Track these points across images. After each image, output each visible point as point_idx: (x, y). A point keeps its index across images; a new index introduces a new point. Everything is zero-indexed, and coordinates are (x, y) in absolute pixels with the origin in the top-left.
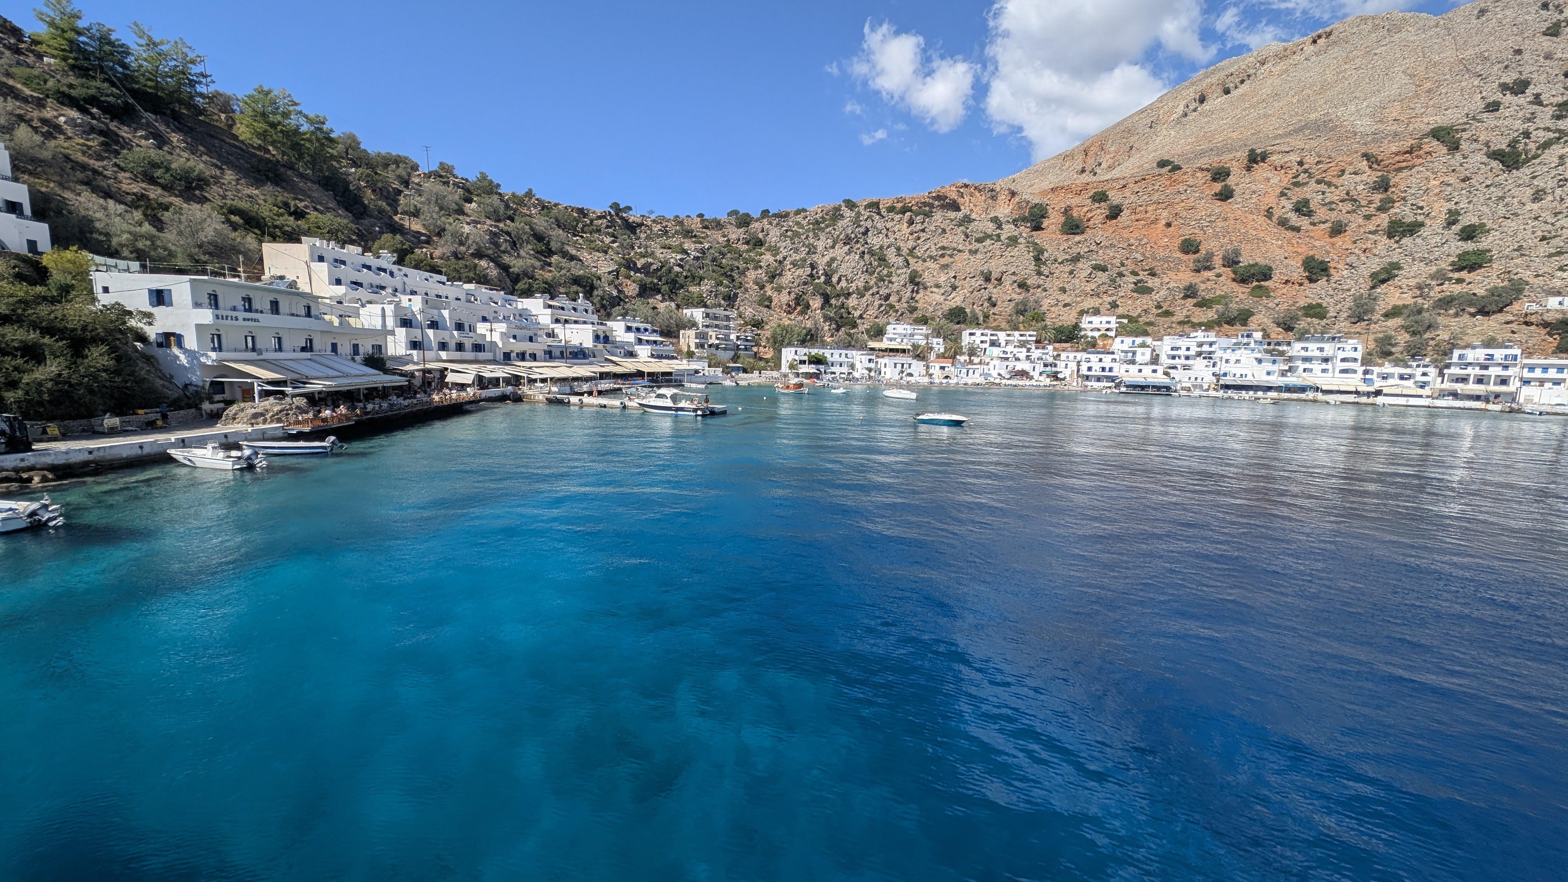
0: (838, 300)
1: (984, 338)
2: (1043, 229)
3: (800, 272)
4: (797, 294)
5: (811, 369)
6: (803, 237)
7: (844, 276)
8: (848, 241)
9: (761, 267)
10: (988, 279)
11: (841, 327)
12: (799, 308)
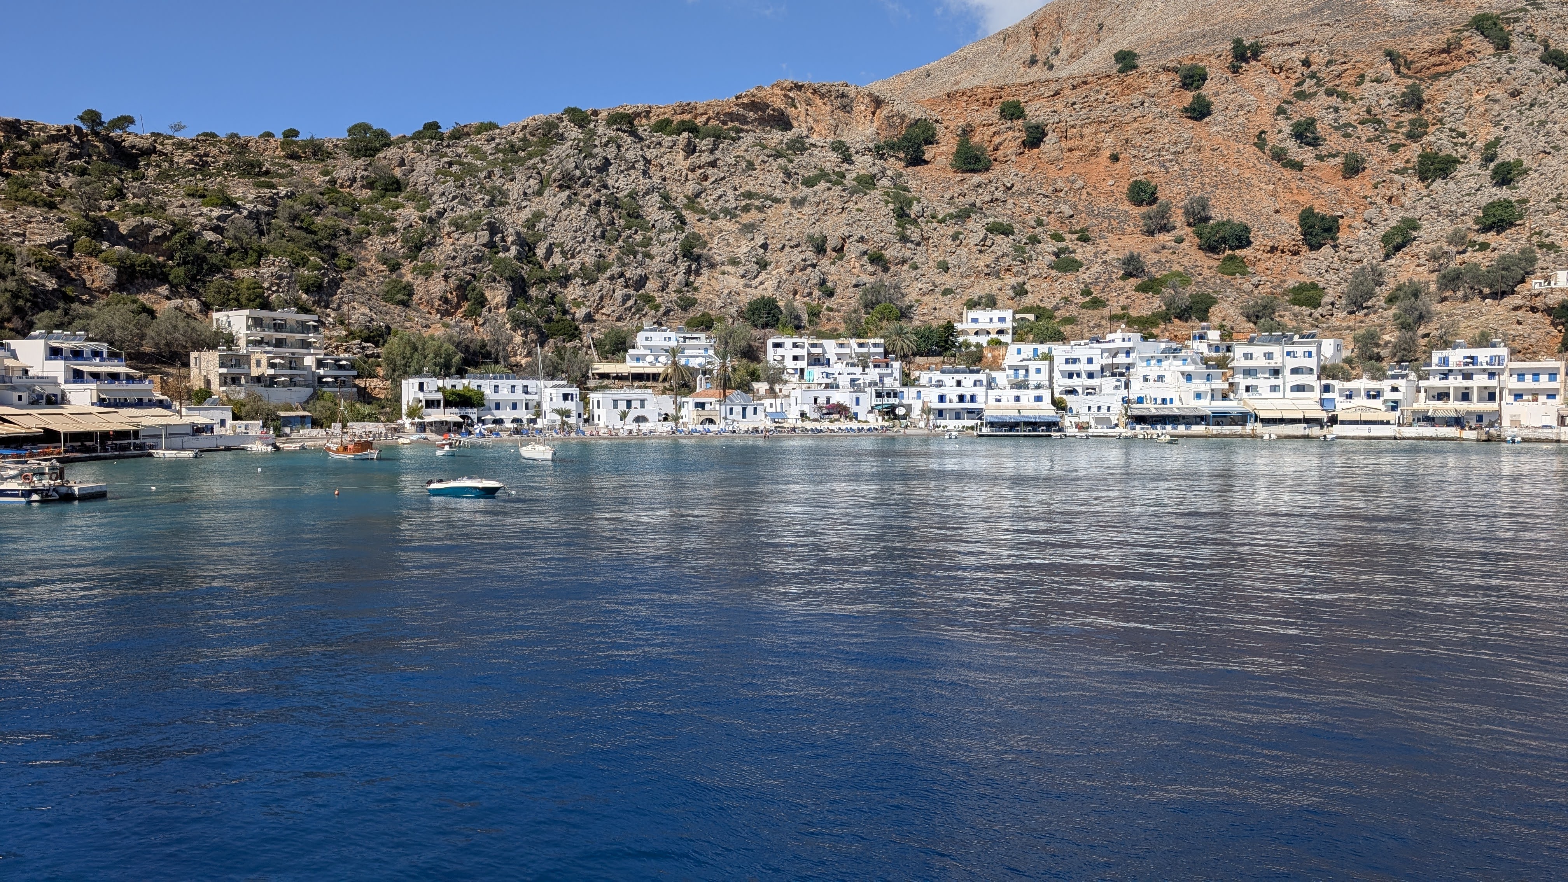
0: (542, 290)
1: (797, 352)
2: (926, 162)
3: (468, 238)
4: (461, 280)
5: (452, 415)
6: (482, 175)
7: (561, 245)
8: (566, 182)
9: (394, 230)
10: (820, 250)
11: (548, 337)
12: (466, 305)
